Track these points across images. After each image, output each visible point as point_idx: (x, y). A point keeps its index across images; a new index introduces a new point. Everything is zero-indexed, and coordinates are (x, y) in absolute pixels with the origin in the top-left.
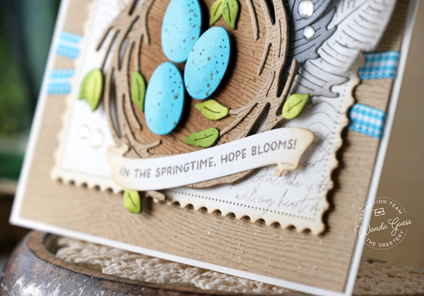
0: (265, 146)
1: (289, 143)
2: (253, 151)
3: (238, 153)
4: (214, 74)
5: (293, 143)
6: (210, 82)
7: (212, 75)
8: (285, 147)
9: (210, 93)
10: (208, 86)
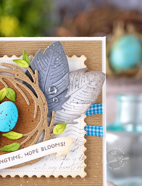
0: (48, 147)
1: (61, 144)
2: (42, 149)
3: (34, 151)
4: (11, 121)
5: (63, 143)
6: (10, 124)
7: (10, 121)
8: (59, 146)
9: (11, 129)
10: (10, 126)
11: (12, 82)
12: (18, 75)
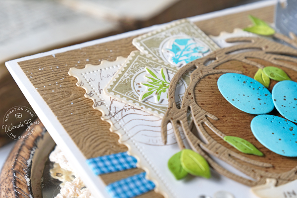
11: (266, 58)
12: (267, 47)
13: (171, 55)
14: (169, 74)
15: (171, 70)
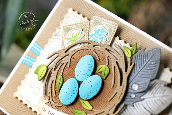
4: (91, 93)
9: (88, 99)
10: (88, 96)
11: (113, 63)
12: (120, 60)
13: (94, 32)
14: (83, 38)
15: (85, 37)
